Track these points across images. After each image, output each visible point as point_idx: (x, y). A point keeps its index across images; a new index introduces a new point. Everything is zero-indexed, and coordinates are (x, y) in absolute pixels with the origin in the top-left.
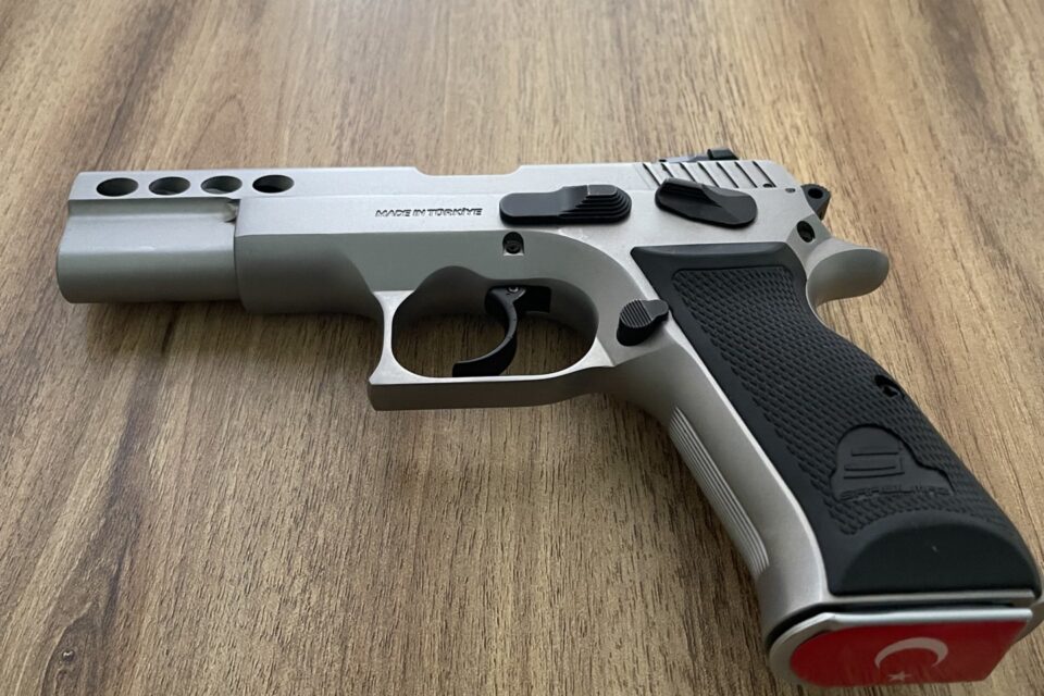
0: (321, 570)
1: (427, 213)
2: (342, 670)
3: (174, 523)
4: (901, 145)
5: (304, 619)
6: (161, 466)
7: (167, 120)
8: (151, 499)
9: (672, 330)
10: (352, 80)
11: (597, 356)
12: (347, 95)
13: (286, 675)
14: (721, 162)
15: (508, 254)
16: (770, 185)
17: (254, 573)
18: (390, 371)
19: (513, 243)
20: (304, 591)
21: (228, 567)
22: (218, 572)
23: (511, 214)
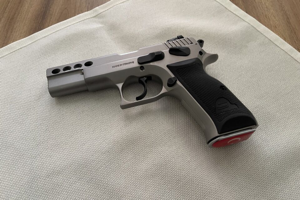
1: (123, 65)
9: (178, 82)
11: (164, 90)
14: (180, 39)
15: (141, 71)
16: (192, 43)
18: (124, 102)
19: (142, 68)
23: (140, 62)
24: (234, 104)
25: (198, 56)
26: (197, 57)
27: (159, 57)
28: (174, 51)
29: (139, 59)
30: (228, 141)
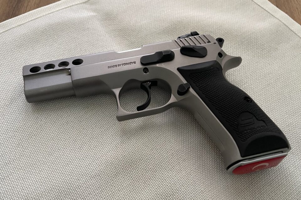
9: (191, 90)
11: (173, 99)
14: (195, 36)
15: (145, 74)
16: (209, 42)
18: (121, 112)
19: (146, 70)
23: (143, 63)
24: (262, 120)
25: (217, 59)
26: (215, 60)
27: (168, 57)
28: (187, 51)
29: (143, 59)
30: (253, 167)
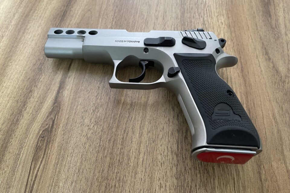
0: (97, 122)
1: (127, 42)
2: (99, 145)
3: (67, 109)
4: (248, 28)
5: (93, 133)
6: (66, 96)
7: (74, 15)
8: (63, 103)
9: (180, 75)
10: (117, 7)
11: (162, 80)
12: (115, 10)
13: (87, 145)
15: (145, 53)
16: (211, 38)
17: (83, 122)
18: (114, 80)
19: (146, 50)
20: (93, 127)
21: (78, 120)
22: (75, 121)
23: (146, 43)
26: (211, 53)
27: (169, 43)
28: (187, 41)
29: (146, 40)
